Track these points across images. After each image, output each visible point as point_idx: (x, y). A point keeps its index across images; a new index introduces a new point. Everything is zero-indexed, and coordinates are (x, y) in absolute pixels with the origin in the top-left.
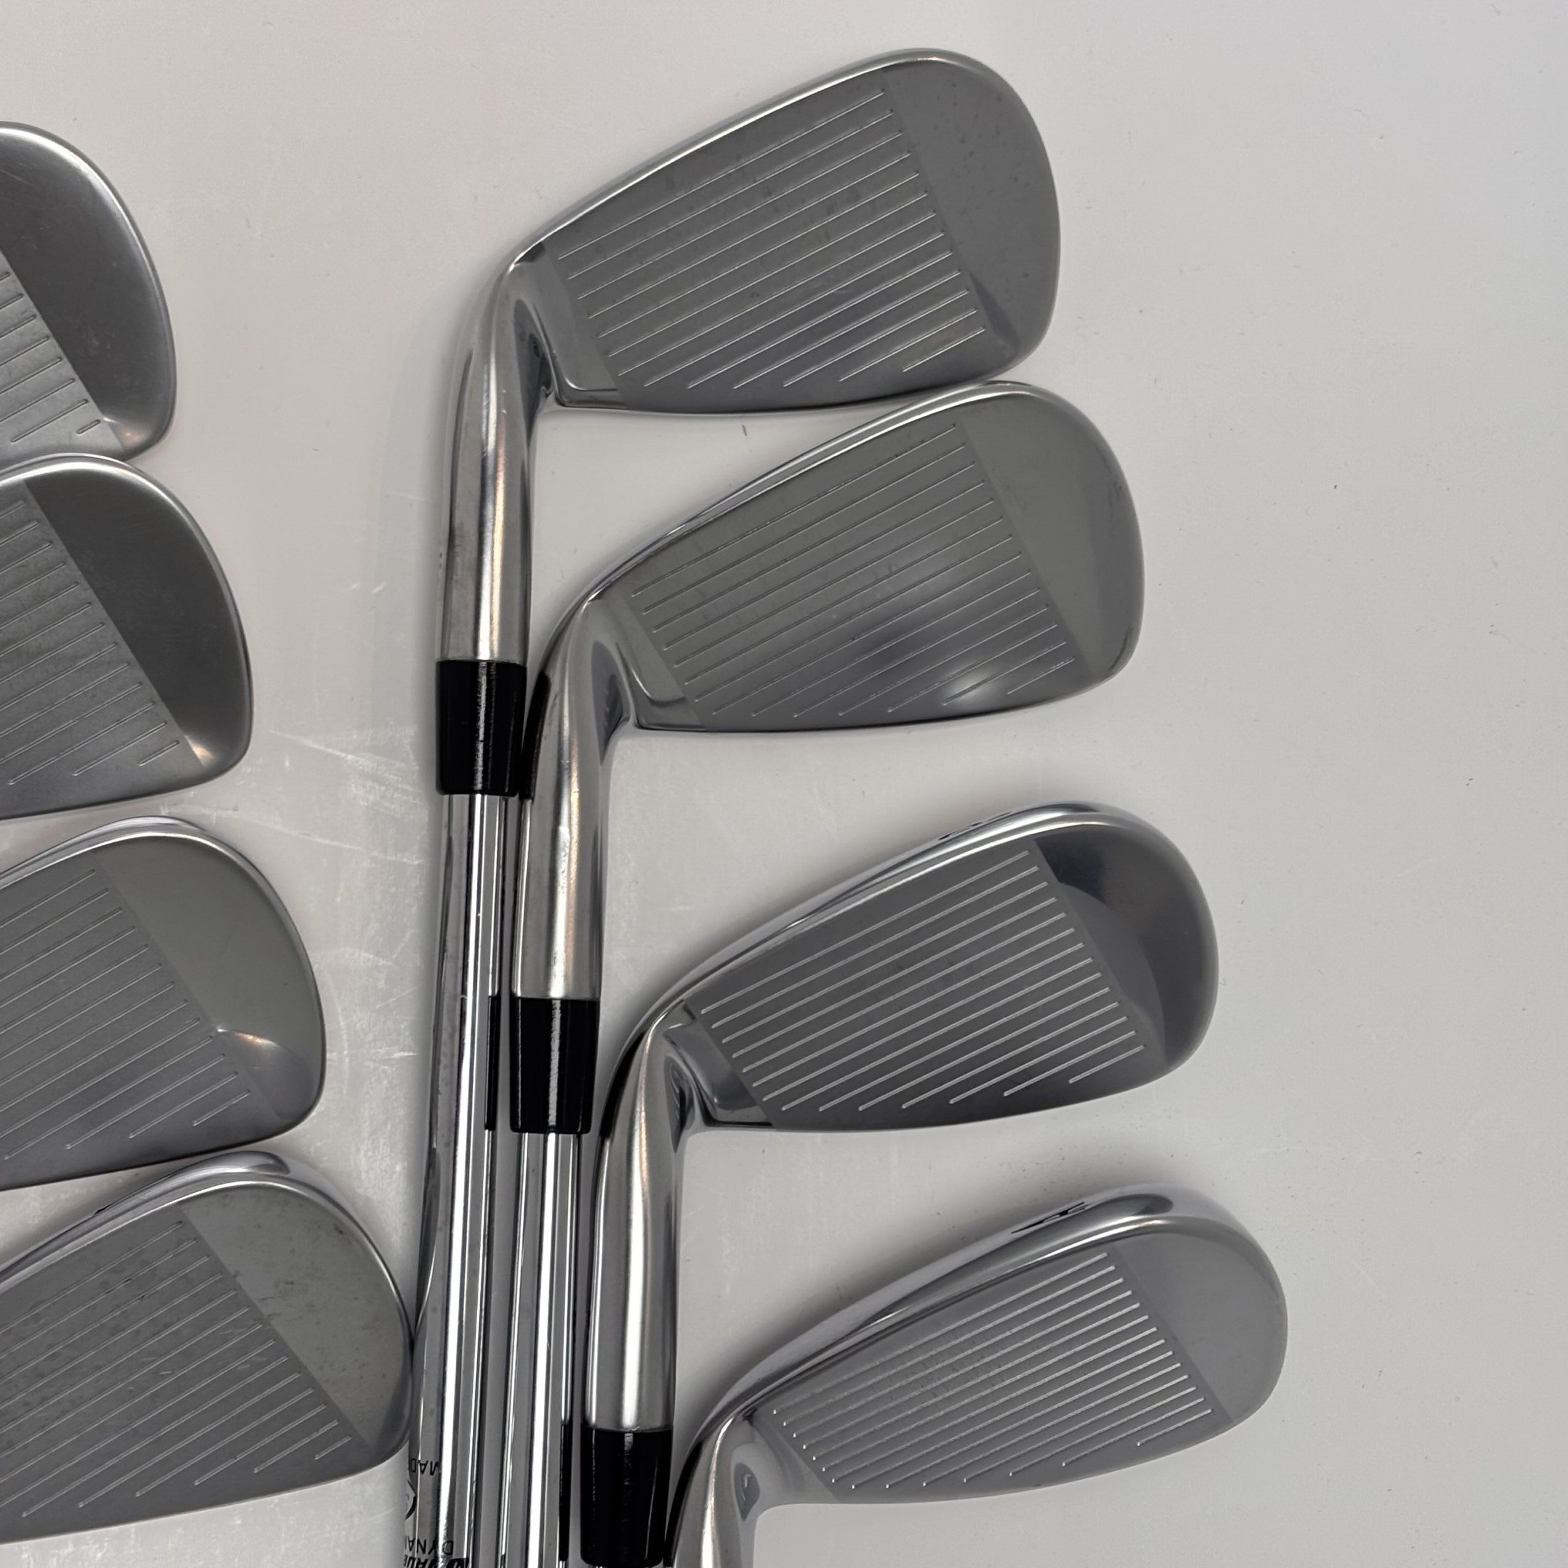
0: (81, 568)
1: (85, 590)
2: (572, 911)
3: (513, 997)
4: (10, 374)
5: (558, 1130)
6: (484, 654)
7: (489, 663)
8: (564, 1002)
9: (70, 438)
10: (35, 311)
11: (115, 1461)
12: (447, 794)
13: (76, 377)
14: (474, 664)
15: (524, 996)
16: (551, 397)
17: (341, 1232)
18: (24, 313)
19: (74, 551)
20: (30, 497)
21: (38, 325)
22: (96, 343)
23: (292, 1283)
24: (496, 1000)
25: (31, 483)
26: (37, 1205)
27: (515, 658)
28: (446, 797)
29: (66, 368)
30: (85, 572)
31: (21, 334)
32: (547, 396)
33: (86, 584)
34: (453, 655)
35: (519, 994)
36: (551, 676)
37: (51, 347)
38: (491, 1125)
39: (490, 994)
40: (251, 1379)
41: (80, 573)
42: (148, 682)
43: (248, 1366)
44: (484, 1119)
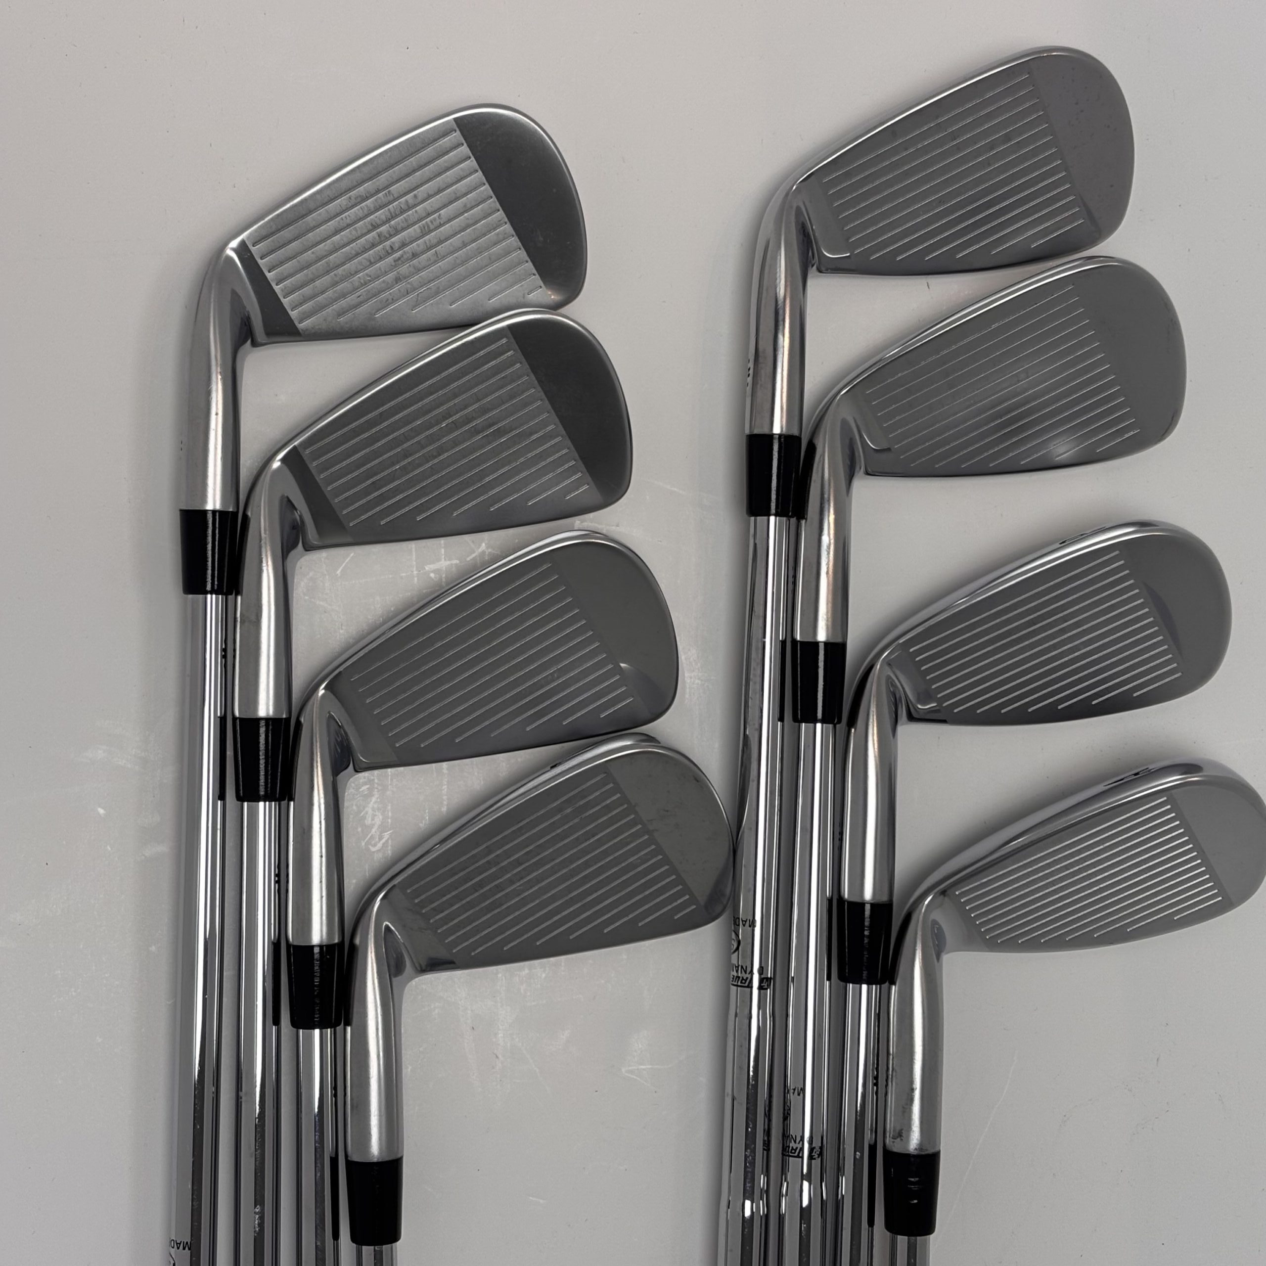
0: (537, 378)
1: (539, 392)
2: (831, 588)
3: (794, 641)
4: (490, 258)
5: (823, 721)
6: (777, 430)
7: (780, 436)
8: (826, 644)
9: (524, 297)
10: (506, 220)
11: (559, 916)
12: (753, 516)
13: (529, 260)
14: (771, 436)
15: (801, 640)
16: (815, 267)
17: (698, 781)
18: (500, 221)
19: (534, 369)
20: (510, 336)
21: (508, 228)
22: (541, 239)
23: (667, 811)
24: (783, 643)
25: (510, 327)
26: (504, 764)
27: (795, 432)
28: (753, 518)
29: (522, 254)
30: (540, 381)
31: (498, 234)
32: (813, 266)
33: (540, 389)
34: (756, 432)
35: (798, 638)
36: (816, 444)
37: (514, 241)
38: (781, 719)
39: (781, 639)
40: (640, 869)
41: (536, 382)
42: (573, 449)
43: (639, 861)
44: (777, 715)
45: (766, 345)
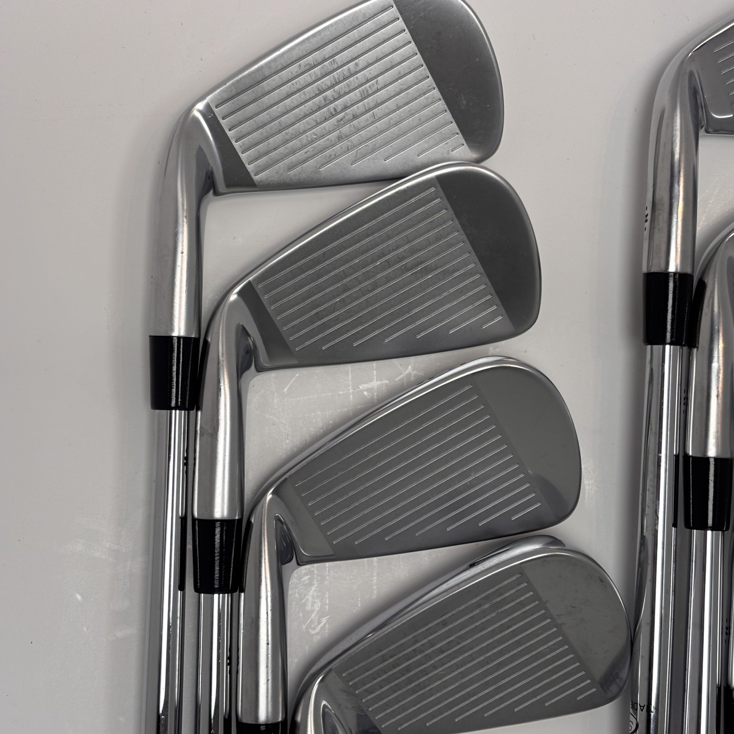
0: (460, 223)
1: (462, 235)
2: (720, 409)
3: (686, 456)
4: (420, 120)
5: (713, 529)
6: (672, 269)
7: (675, 274)
8: (716, 459)
9: (448, 154)
10: (435, 86)
11: (476, 697)
12: (650, 344)
13: (453, 121)
14: (666, 275)
15: (694, 455)
16: (703, 128)
17: (602, 581)
18: (429, 86)
19: (458, 214)
20: (438, 185)
21: (436, 93)
22: (464, 102)
23: (574, 607)
24: (677, 457)
25: (438, 177)
26: (426, 559)
27: (689, 271)
28: (649, 347)
29: (448, 116)
30: (463, 225)
31: (427, 98)
33: (462, 232)
34: (654, 270)
35: (691, 454)
36: (706, 281)
37: (441, 104)
38: (675, 525)
39: (675, 453)
40: (548, 657)
41: (459, 226)
42: (489, 284)
43: (548, 650)
44: (672, 521)
45: (663, 193)
